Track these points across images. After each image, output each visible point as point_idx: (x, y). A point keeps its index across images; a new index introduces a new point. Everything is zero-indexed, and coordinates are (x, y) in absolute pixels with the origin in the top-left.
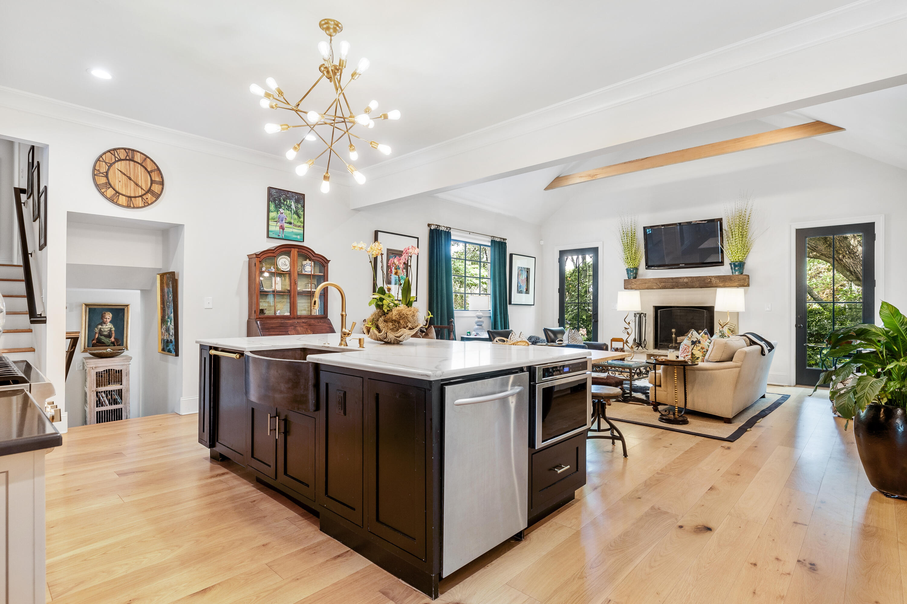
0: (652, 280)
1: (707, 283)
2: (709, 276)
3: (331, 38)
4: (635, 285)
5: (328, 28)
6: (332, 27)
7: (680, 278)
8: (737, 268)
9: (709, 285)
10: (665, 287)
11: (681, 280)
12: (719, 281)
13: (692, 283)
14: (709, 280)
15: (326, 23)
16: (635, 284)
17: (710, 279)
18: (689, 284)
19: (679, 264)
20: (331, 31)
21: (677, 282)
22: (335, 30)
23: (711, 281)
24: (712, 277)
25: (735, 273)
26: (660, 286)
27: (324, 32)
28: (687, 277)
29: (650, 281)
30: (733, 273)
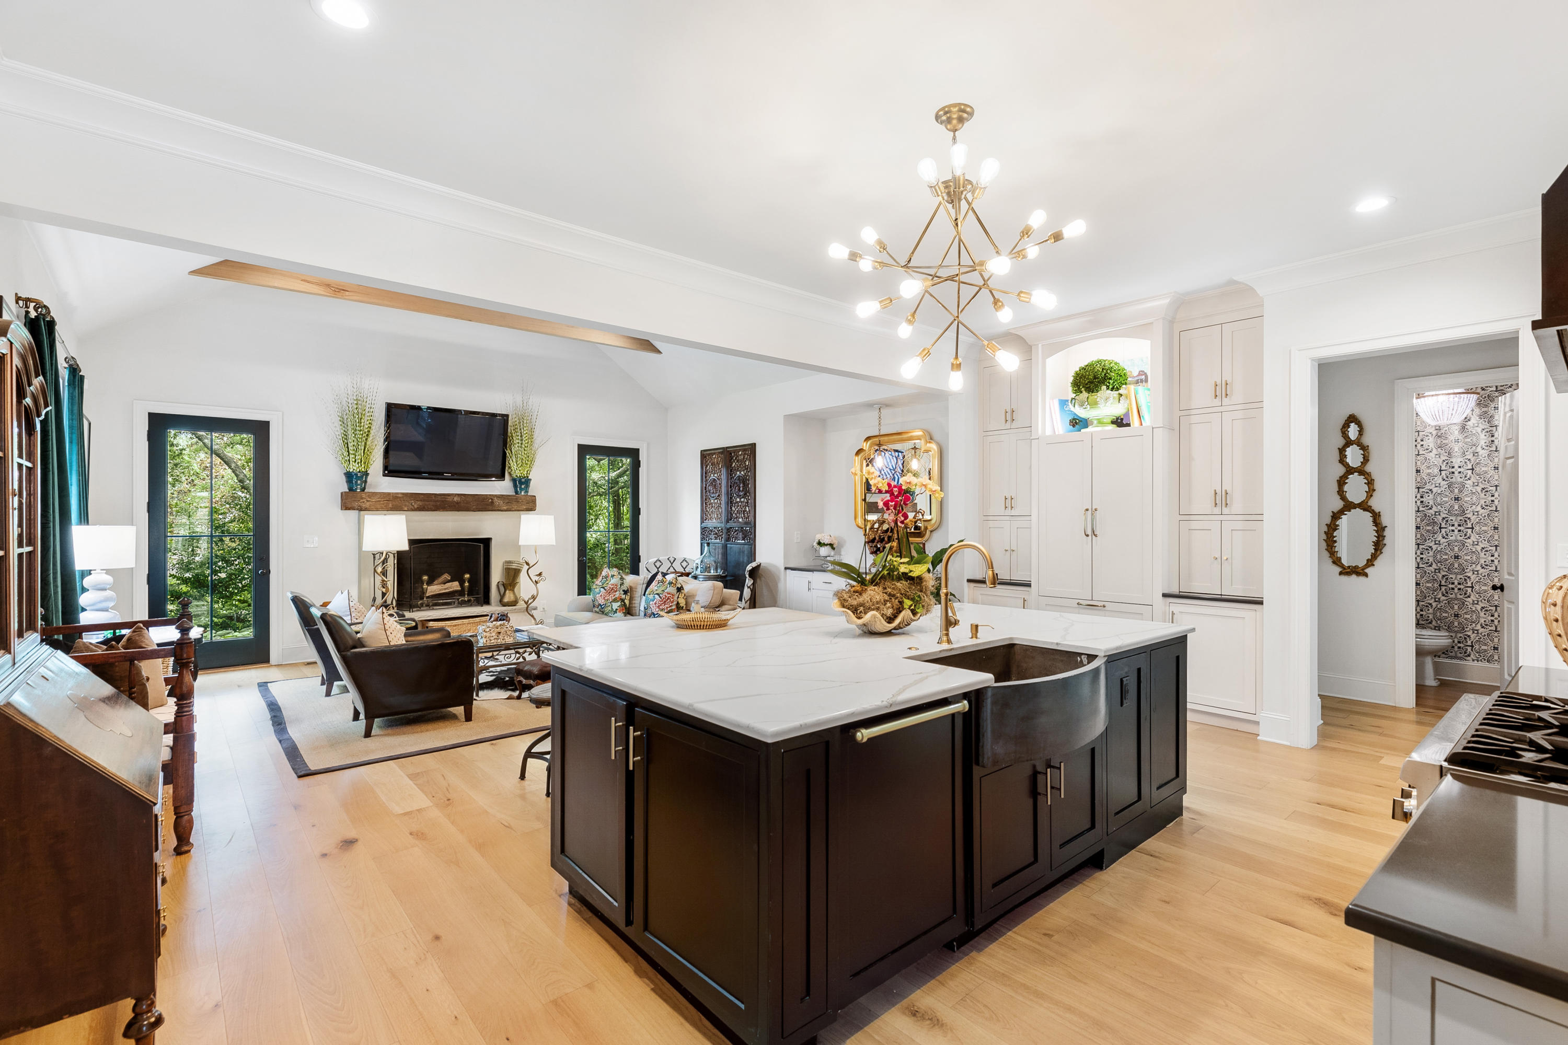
0: (400, 495)
1: (488, 505)
2: (490, 495)
3: (954, 135)
4: (368, 503)
5: (949, 120)
6: (955, 116)
7: (449, 495)
8: (523, 486)
9: (490, 508)
10: (424, 508)
11: (450, 499)
12: (504, 503)
13: (467, 503)
14: (490, 500)
15: (946, 113)
16: (367, 501)
17: (492, 499)
18: (462, 505)
19: (442, 474)
20: (955, 122)
21: (443, 501)
22: (961, 120)
23: (492, 502)
24: (496, 496)
25: (521, 492)
26: (416, 506)
27: (942, 127)
28: (458, 495)
29: (397, 497)
30: (516, 492)
